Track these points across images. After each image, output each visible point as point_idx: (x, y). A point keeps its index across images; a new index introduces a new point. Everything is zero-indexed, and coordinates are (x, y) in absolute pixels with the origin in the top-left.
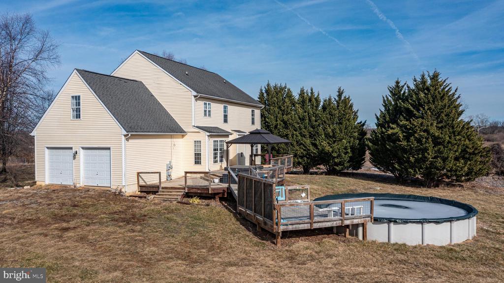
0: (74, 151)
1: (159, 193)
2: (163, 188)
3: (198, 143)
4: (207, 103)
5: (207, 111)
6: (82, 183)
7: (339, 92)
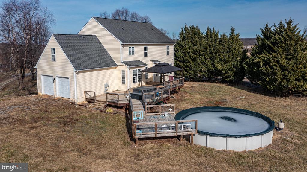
0: (53, 78)
1: (94, 104)
2: (97, 101)
3: (123, 72)
4: (132, 47)
5: (132, 52)
6: (57, 96)
7: (232, 30)
